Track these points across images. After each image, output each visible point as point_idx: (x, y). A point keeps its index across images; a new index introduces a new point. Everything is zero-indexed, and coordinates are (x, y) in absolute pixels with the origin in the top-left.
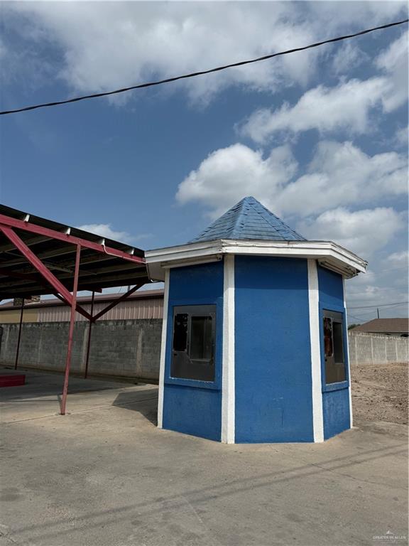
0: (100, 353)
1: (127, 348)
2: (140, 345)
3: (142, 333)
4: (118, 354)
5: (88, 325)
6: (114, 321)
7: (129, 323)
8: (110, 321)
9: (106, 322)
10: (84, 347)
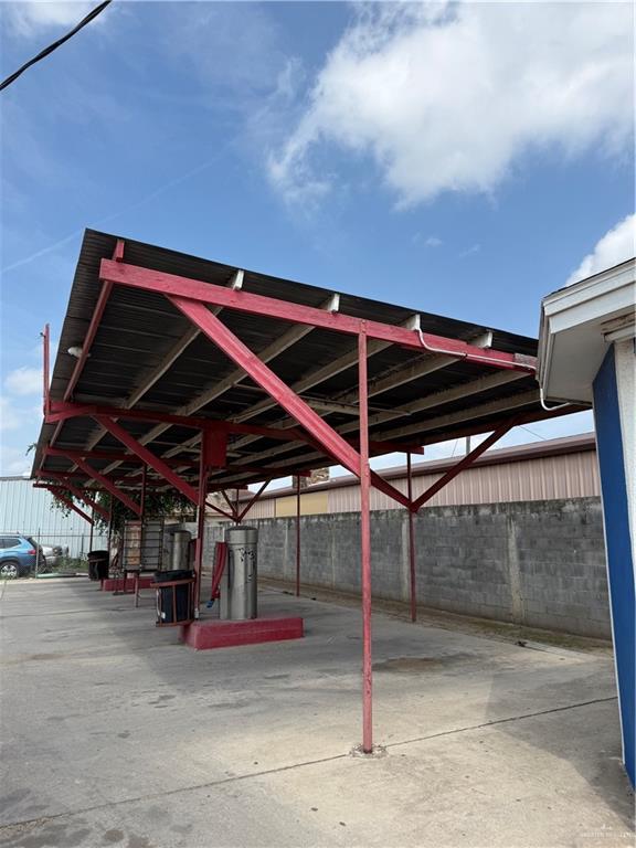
0: (436, 569)
1: (488, 562)
2: (513, 555)
3: (514, 531)
4: (469, 573)
5: (406, 516)
6: (452, 508)
7: (484, 512)
8: (445, 507)
9: (438, 509)
10: (405, 557)
